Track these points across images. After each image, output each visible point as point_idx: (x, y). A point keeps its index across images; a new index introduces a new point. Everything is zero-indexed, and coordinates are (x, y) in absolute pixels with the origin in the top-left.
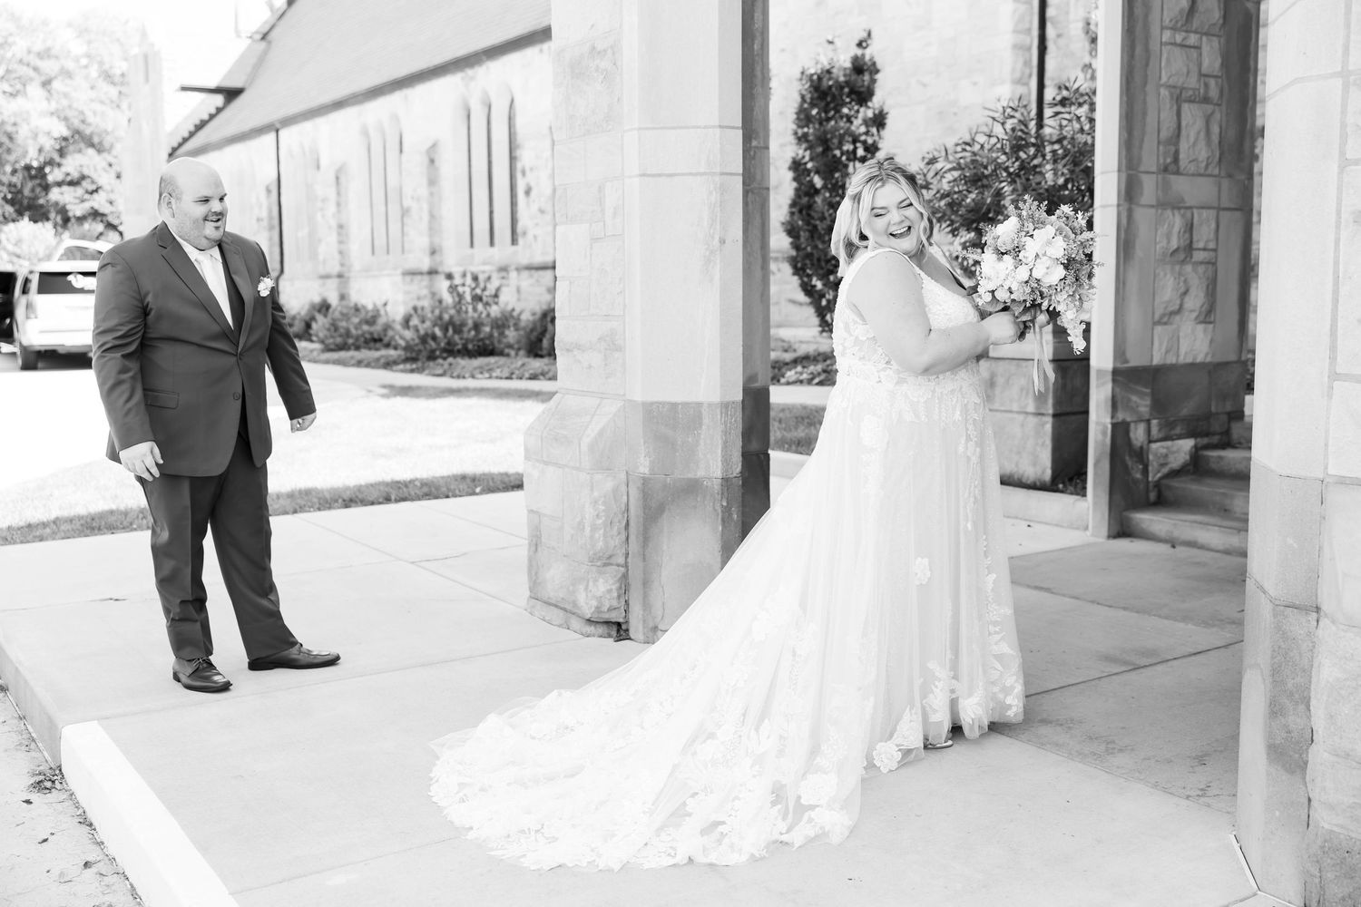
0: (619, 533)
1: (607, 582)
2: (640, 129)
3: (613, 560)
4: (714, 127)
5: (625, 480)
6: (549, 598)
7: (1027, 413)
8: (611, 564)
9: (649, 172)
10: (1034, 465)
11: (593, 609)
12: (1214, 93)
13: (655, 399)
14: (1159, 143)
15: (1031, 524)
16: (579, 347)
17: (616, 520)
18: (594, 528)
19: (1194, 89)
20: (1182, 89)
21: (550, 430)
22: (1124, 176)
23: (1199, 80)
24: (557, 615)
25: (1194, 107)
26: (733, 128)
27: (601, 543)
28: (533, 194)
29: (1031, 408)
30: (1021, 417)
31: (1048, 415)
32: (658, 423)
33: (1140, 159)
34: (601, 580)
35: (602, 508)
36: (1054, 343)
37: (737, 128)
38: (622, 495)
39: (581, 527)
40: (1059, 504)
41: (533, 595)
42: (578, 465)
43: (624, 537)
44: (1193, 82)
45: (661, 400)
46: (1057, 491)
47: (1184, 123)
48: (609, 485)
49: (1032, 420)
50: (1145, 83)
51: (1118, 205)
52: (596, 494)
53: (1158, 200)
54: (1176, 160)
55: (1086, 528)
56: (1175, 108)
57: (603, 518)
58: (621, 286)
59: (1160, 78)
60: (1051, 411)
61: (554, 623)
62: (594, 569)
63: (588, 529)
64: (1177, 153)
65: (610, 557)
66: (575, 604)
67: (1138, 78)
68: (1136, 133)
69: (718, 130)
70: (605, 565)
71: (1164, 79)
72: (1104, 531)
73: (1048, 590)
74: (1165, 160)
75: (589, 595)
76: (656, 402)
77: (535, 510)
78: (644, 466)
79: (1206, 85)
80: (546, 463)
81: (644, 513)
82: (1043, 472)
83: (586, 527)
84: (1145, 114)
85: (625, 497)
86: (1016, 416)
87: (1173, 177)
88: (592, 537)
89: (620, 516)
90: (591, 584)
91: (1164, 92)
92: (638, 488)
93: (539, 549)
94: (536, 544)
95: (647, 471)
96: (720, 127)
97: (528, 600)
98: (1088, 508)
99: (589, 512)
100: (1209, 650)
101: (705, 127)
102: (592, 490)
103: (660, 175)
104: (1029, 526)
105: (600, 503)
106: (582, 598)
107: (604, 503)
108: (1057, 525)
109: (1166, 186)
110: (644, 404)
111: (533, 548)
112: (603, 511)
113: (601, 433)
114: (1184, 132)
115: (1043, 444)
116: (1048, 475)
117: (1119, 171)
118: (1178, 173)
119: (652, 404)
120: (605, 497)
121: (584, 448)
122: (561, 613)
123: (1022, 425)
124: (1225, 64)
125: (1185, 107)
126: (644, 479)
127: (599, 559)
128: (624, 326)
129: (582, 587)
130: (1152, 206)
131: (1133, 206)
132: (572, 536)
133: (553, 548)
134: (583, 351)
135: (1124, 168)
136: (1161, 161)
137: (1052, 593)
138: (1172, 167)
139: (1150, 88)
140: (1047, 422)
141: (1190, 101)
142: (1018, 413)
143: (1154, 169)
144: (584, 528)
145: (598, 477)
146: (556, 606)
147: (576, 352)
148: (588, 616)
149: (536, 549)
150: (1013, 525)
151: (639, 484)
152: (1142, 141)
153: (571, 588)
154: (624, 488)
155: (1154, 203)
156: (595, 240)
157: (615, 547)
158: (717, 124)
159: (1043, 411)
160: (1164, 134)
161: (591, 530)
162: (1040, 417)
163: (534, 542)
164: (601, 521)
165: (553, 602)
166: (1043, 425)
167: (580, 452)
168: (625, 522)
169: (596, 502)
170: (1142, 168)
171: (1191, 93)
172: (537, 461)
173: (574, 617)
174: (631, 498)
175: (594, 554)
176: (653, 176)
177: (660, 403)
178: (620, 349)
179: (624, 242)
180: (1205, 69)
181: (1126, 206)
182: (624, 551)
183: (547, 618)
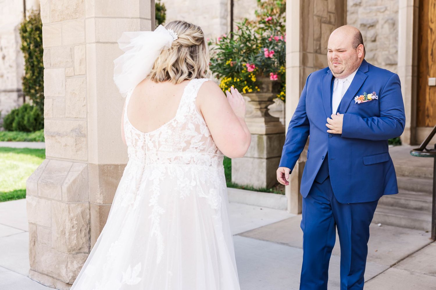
0: (85, 236)
1: (78, 263)
2: (96, 17)
3: (82, 251)
4: (136, 18)
5: (89, 207)
6: (43, 271)
7: (254, 158)
8: (81, 253)
9: (101, 41)
10: (258, 180)
11: (71, 278)
12: (333, 20)
13: (106, 163)
14: (314, 40)
15: (262, 208)
16: (59, 134)
17: (83, 229)
18: (71, 234)
19: (326, 18)
20: (322, 17)
21: (42, 179)
22: (302, 54)
23: (327, 14)
24: (48, 281)
25: (326, 25)
26: (147, 19)
27: (75, 242)
28: (6, 59)
29: (256, 155)
30: (252, 159)
31: (264, 158)
32: (107, 176)
33: (307, 47)
34: (75, 262)
35: (75, 222)
36: (266, 127)
37: (149, 19)
38: (87, 215)
39: (63, 233)
40: (272, 198)
41: (32, 269)
42: (60, 199)
43: (88, 237)
44: (325, 15)
45: (109, 163)
46: (269, 192)
47: (322, 32)
48: (79, 210)
49: (257, 161)
50: (308, 14)
51: (300, 67)
52: (72, 215)
53: (314, 65)
54: (320, 48)
55: (286, 209)
56: (319, 25)
57: (76, 228)
58: (85, 102)
59: (314, 12)
60: (265, 157)
61: (46, 285)
62: (71, 255)
63: (67, 234)
64: (320, 45)
65: (80, 249)
66: (59, 275)
67: (306, 11)
68: (306, 35)
69: (139, 20)
70: (77, 253)
71: (315, 13)
72: (296, 210)
73: (287, 244)
74: (316, 48)
75: (68, 270)
76: (107, 165)
77: (33, 222)
78: (100, 200)
79: (330, 17)
80: (40, 197)
81: (100, 224)
82: (263, 183)
83: (66, 233)
84: (308, 27)
85: (88, 216)
86: (249, 159)
87: (319, 55)
88: (69, 238)
89: (86, 226)
90: (69, 264)
91: (316, 18)
92: (96, 211)
93: (36, 244)
94: (34, 241)
95: (101, 202)
96: (140, 18)
97: (29, 271)
98: (287, 201)
99: (68, 225)
100: (377, 275)
101: (132, 18)
102: (69, 213)
103: (107, 43)
104: (261, 209)
105: (74, 220)
106: (63, 272)
107: (77, 220)
108: (273, 208)
109: (316, 59)
110: (100, 166)
111: (33, 243)
112: (76, 224)
113: (74, 182)
114: (322, 36)
115: (262, 171)
116: (264, 185)
117: (300, 51)
118: (320, 53)
119: (104, 165)
120: (77, 216)
121: (65, 189)
122: (51, 279)
123: (252, 163)
124: (336, 8)
125: (323, 25)
126: (100, 206)
127: (74, 250)
128: (87, 124)
129: (63, 266)
130: (312, 67)
131: (305, 67)
132: (57, 238)
133: (45, 244)
134: (62, 137)
135: (301, 50)
136: (315, 48)
137: (290, 246)
138: (319, 51)
139: (310, 16)
140: (264, 162)
141: (325, 23)
142: (250, 157)
143: (312, 51)
144: (65, 234)
145: (73, 205)
146: (47, 275)
147: (57, 137)
148: (67, 282)
149: (35, 244)
150: (254, 209)
151: (97, 209)
152: (308, 39)
153: (57, 266)
154: (88, 211)
155: (312, 66)
156: (68, 77)
157: (83, 243)
158: (139, 16)
159: (262, 157)
160: (316, 36)
161: (69, 235)
162: (260, 159)
163: (33, 240)
164: (75, 230)
165: (46, 273)
166: (262, 163)
167: (62, 192)
168: (88, 229)
169: (72, 220)
170: (308, 51)
171: (324, 19)
172: (35, 196)
173: (58, 281)
174: (92, 217)
175: (71, 248)
176: (104, 43)
177: (109, 165)
178: (85, 136)
179: (86, 78)
180: (329, 10)
181: (302, 67)
182: (88, 245)
183: (41, 282)
